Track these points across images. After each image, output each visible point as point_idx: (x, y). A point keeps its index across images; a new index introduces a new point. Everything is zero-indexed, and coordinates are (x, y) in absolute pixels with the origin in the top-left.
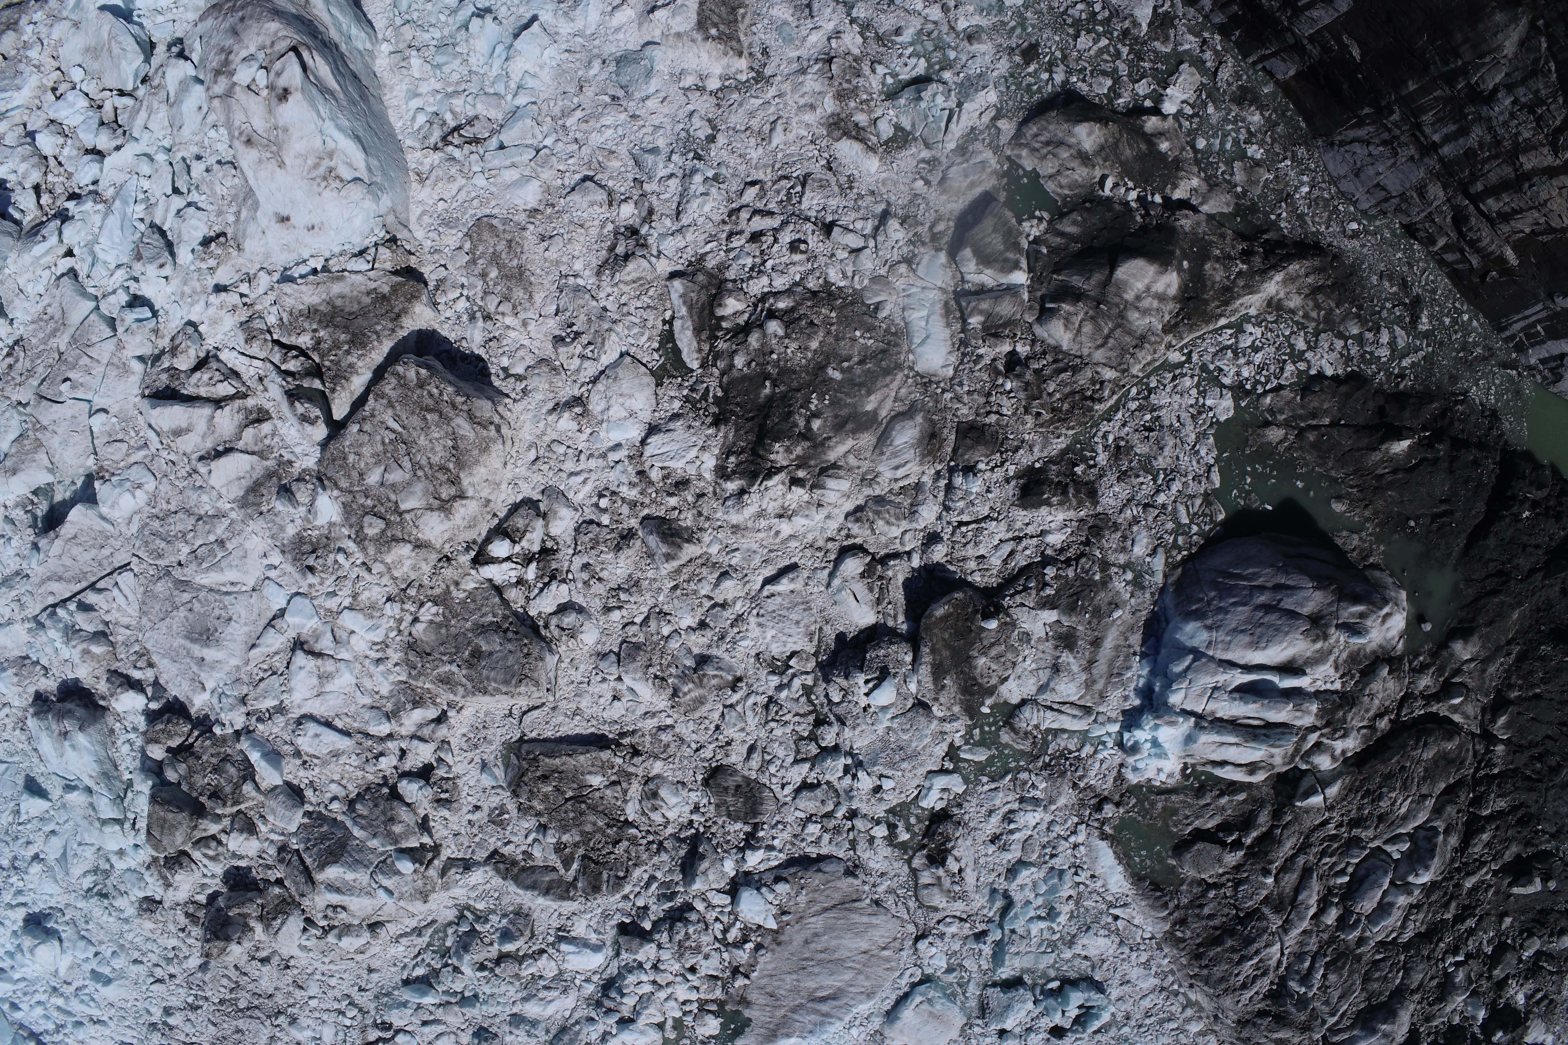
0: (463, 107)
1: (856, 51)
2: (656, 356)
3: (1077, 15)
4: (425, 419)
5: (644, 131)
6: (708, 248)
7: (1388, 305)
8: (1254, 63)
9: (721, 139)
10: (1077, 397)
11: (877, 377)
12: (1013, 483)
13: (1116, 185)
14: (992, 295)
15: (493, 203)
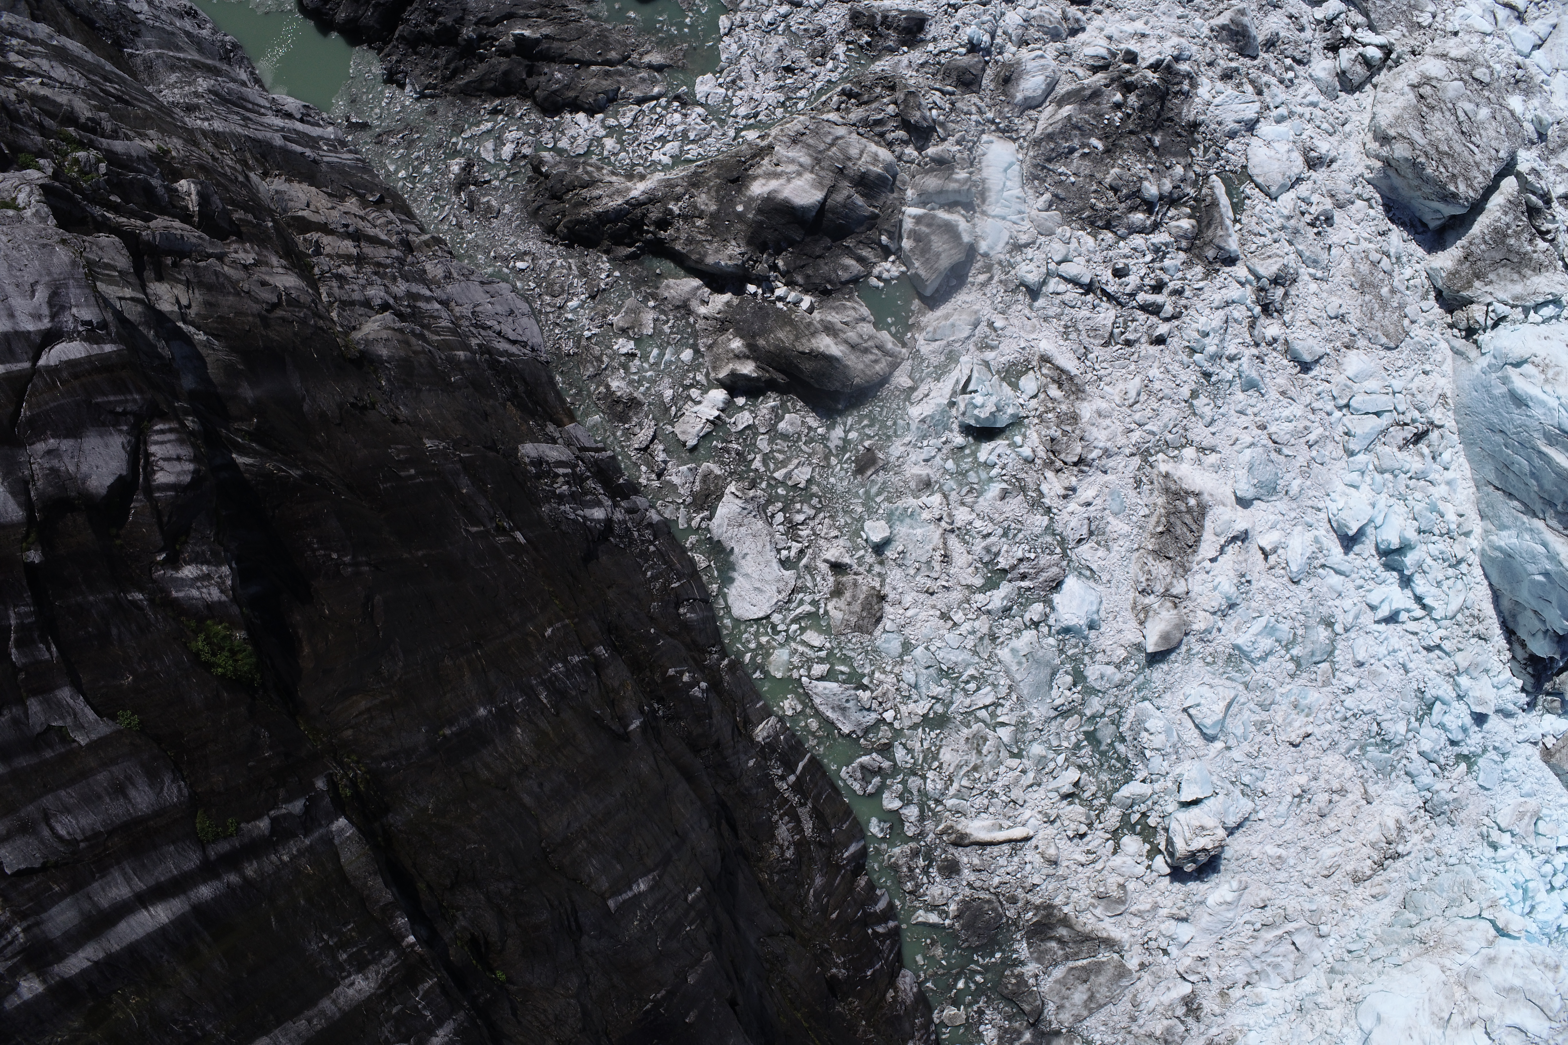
0: (1411, 460)
1: (1049, 474)
2: (1248, 191)
3: (805, 508)
4: (1450, 147)
5: (1255, 410)
6: (1201, 284)
7: (496, 183)
8: (604, 449)
9: (1185, 392)
10: (866, 97)
11: (1060, 132)
12: (929, 37)
13: (797, 304)
14: (943, 199)
15: (1384, 361)
